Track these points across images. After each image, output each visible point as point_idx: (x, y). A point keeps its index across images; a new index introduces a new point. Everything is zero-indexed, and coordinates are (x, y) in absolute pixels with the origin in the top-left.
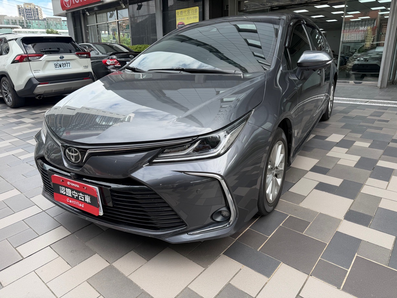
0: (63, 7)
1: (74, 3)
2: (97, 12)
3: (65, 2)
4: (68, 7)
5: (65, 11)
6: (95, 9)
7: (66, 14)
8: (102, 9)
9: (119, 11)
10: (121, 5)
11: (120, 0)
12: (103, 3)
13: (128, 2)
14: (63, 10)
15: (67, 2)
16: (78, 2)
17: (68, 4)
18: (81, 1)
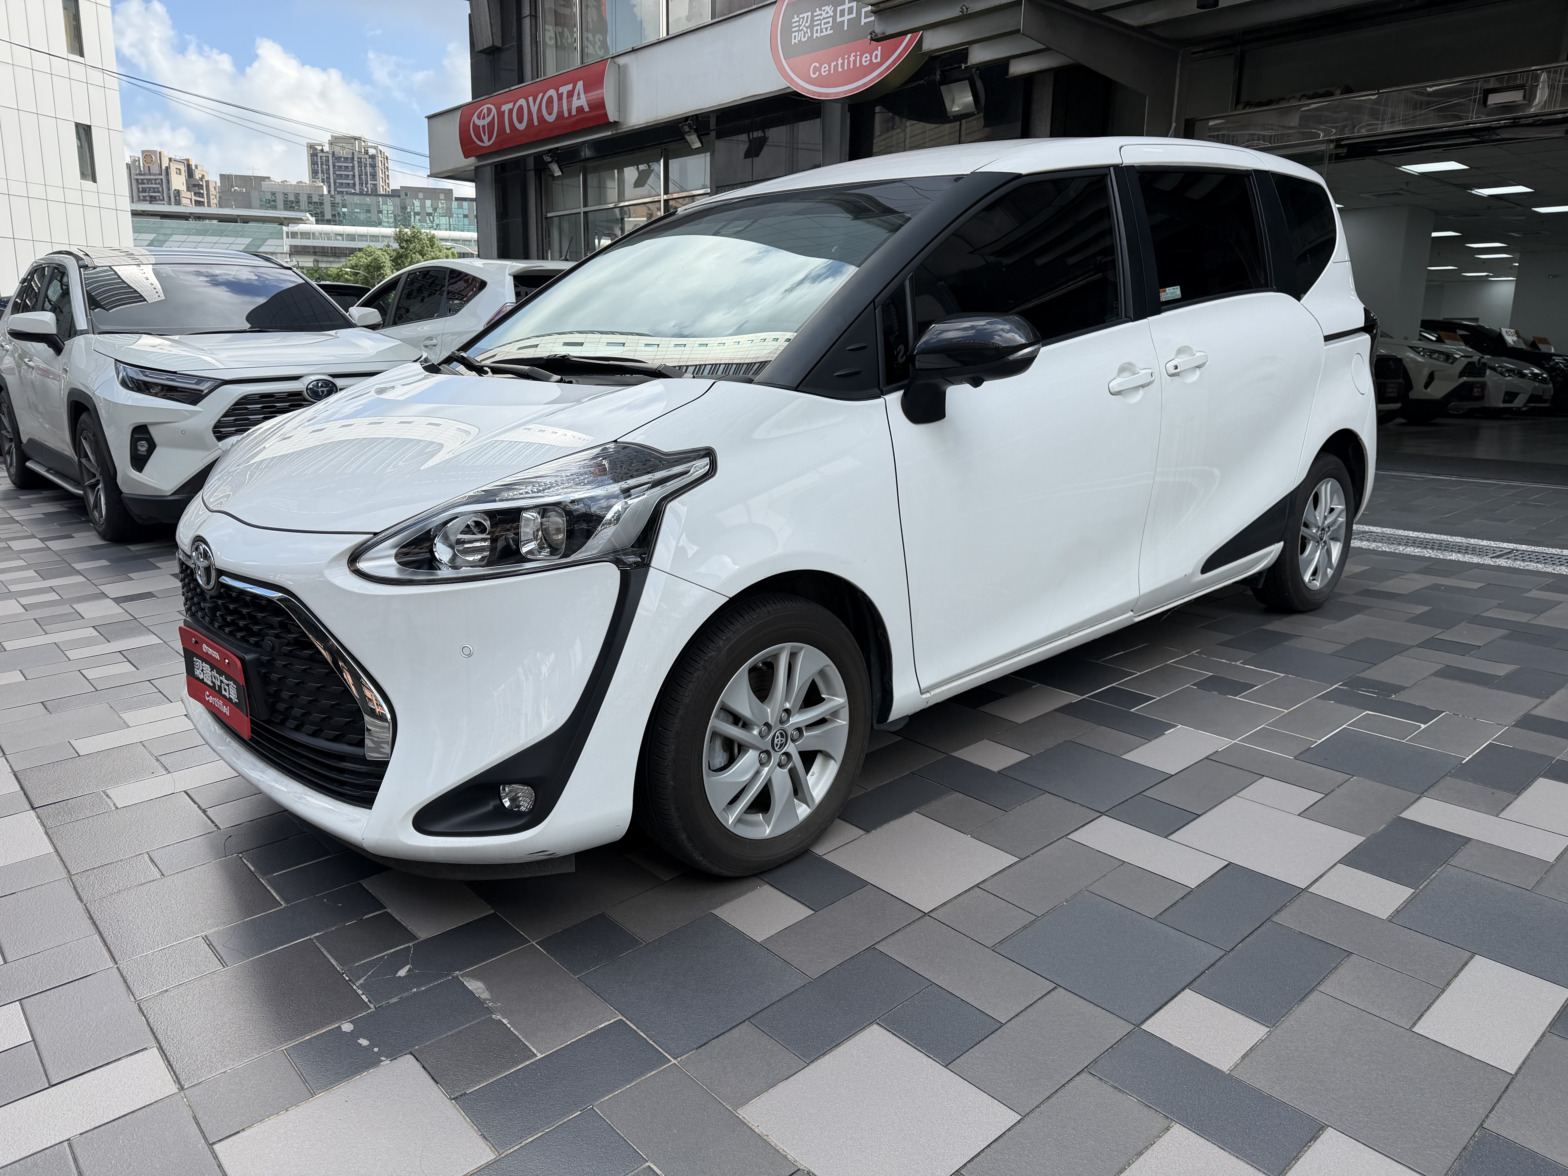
0: (468, 147)
1: (508, 131)
2: (590, 165)
3: (476, 128)
4: (487, 143)
5: (472, 161)
6: (583, 154)
7: (475, 170)
8: (609, 155)
9: (674, 164)
10: (684, 138)
11: (684, 120)
12: (617, 130)
13: (711, 129)
14: (466, 157)
15: (485, 125)
16: (521, 127)
17: (485, 135)
18: (536, 123)
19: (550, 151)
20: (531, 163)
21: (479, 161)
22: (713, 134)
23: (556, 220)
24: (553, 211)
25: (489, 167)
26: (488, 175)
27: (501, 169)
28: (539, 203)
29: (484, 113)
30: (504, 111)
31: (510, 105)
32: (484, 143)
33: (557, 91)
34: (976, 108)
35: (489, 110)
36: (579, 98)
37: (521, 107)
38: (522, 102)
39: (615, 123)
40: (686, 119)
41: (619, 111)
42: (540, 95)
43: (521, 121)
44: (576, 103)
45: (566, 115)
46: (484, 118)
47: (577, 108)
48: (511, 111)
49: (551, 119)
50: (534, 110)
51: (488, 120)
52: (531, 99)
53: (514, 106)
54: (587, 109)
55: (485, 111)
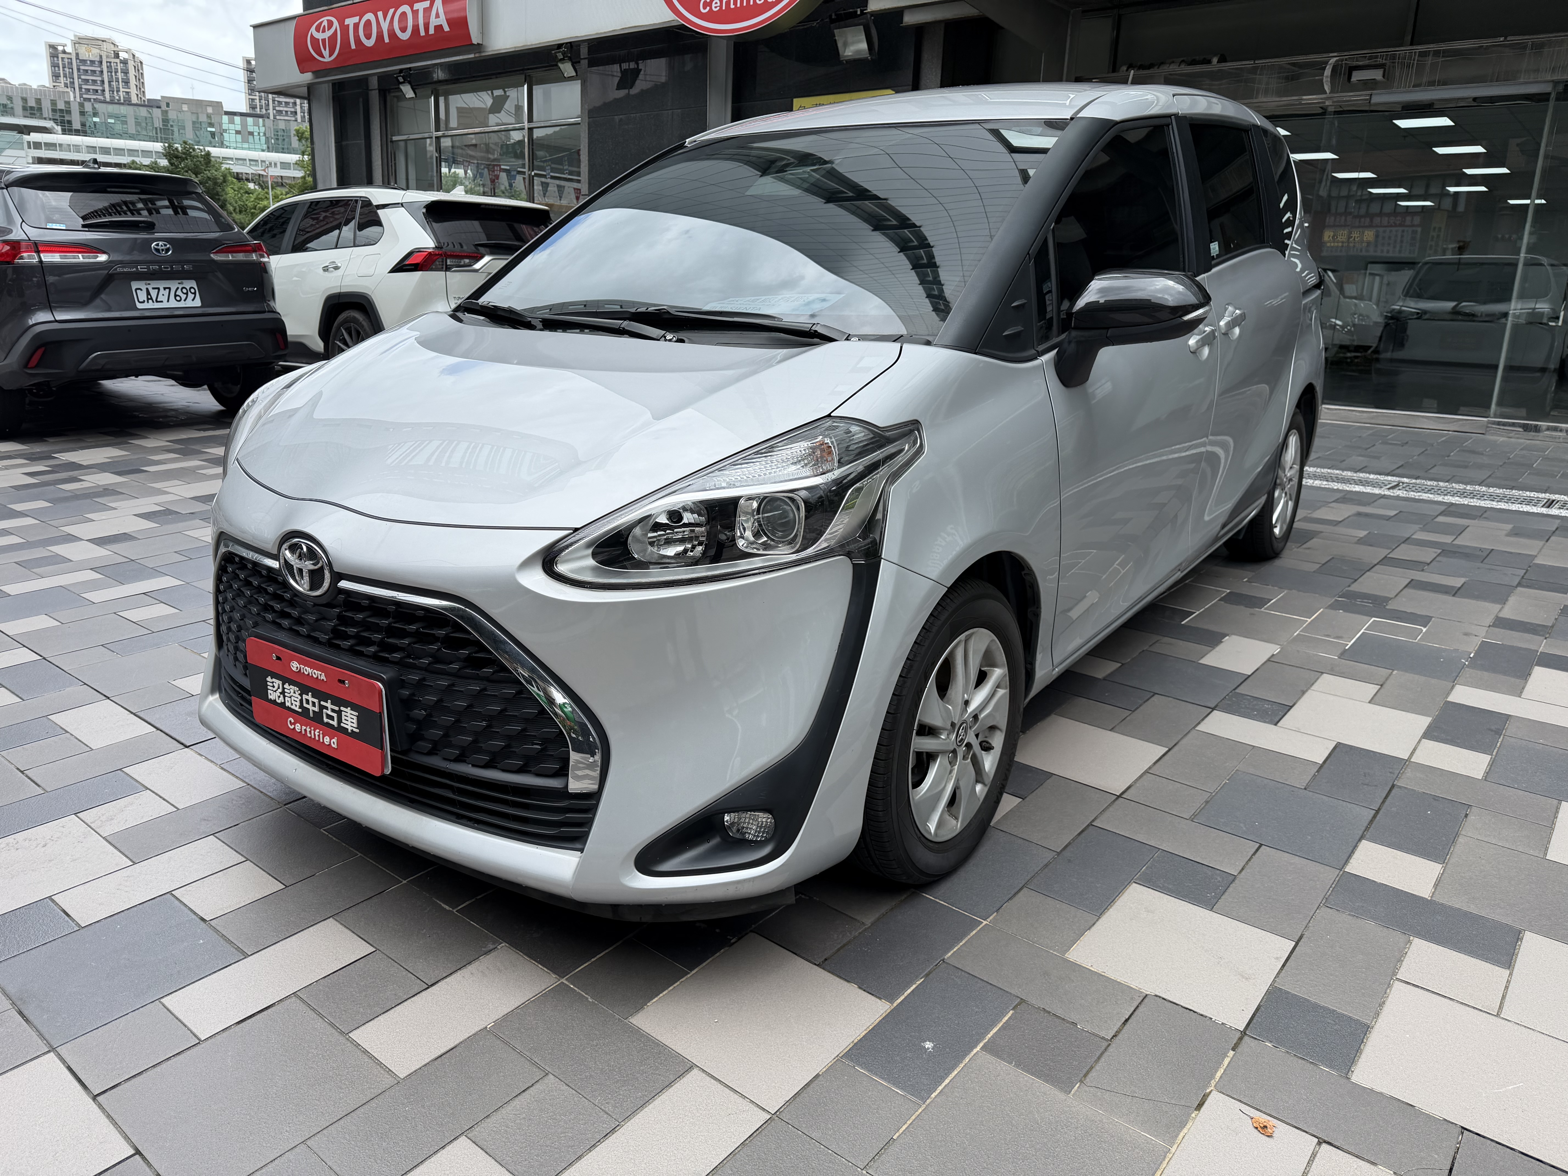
0: (304, 60)
1: (353, 47)
2: (442, 88)
3: (315, 41)
4: (327, 59)
5: (308, 77)
6: (435, 76)
7: (310, 87)
8: (465, 78)
9: (538, 90)
10: (557, 65)
11: (556, 47)
12: (480, 52)
13: (582, 57)
14: (302, 72)
15: (325, 39)
16: (370, 43)
17: (325, 50)
18: (387, 40)
19: (401, 71)
20: (374, 83)
21: (317, 77)
22: (584, 63)
23: (402, 144)
24: (399, 135)
25: (326, 85)
26: (326, 91)
27: (338, 87)
28: (384, 125)
29: (324, 26)
30: (348, 25)
31: (356, 19)
32: (323, 57)
33: (412, 8)
34: (870, 54)
35: (330, 24)
36: (437, 16)
37: (368, 22)
38: (370, 16)
39: (478, 44)
40: (560, 46)
41: (482, 33)
42: (392, 11)
43: (368, 37)
44: (434, 22)
45: (422, 33)
46: (324, 31)
47: (435, 27)
48: (356, 26)
49: (404, 36)
50: (385, 26)
51: (329, 33)
52: (380, 14)
53: (360, 20)
54: (446, 28)
55: (325, 23)
